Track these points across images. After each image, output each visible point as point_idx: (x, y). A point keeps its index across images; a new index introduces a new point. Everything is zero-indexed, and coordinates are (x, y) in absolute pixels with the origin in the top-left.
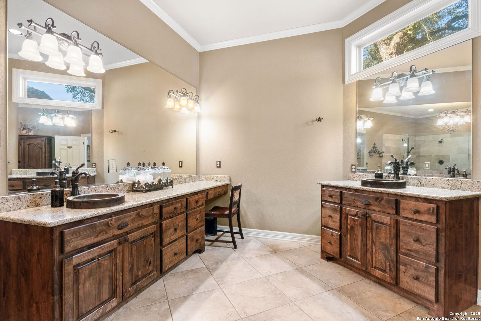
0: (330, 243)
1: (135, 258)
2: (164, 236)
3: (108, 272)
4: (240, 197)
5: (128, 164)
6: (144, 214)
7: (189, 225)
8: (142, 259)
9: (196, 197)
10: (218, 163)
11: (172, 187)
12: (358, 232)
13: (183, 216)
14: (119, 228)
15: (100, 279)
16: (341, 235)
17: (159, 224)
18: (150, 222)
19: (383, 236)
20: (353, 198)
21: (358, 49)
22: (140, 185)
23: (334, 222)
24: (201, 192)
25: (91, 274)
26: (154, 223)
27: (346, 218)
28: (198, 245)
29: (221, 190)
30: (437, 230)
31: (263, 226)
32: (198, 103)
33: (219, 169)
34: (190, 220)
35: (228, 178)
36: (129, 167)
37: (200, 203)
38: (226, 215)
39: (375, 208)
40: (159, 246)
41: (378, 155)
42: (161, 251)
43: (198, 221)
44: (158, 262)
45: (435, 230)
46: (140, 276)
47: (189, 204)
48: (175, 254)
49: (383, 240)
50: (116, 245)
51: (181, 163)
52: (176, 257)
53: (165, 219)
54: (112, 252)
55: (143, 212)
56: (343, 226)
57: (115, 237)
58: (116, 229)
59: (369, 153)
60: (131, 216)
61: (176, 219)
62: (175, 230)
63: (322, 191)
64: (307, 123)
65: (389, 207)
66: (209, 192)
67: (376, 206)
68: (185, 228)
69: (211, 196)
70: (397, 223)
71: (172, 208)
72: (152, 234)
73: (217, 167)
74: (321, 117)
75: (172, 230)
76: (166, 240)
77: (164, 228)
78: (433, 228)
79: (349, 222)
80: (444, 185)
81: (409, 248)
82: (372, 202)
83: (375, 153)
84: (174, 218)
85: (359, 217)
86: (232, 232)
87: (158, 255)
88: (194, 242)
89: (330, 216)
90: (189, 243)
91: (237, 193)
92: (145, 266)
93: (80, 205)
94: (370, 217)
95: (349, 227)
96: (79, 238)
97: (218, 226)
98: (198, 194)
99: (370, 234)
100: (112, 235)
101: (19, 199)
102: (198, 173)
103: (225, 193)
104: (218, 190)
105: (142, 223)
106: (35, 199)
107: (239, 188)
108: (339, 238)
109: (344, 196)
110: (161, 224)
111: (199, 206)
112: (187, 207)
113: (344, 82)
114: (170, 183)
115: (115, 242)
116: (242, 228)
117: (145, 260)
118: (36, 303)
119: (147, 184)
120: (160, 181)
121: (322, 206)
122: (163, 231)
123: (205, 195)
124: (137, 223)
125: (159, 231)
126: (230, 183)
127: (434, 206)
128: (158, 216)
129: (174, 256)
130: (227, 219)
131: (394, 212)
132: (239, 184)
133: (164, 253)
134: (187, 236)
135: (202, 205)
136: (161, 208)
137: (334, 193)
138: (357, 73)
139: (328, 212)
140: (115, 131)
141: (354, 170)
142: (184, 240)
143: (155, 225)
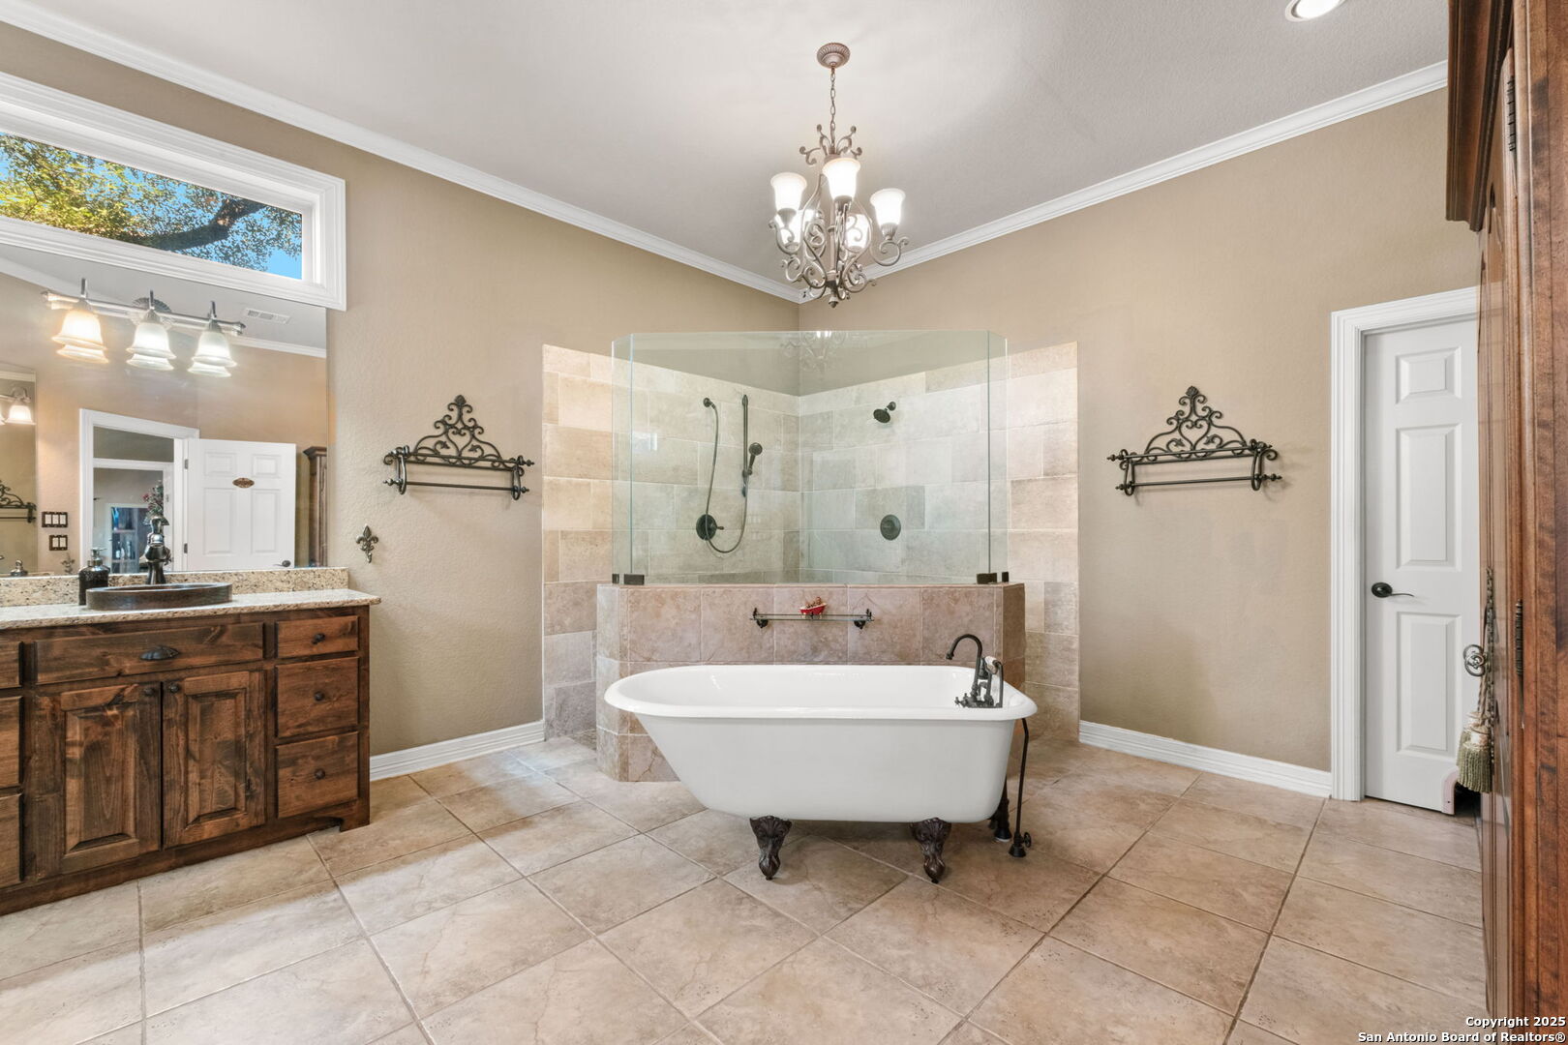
12: (126, 750)
16: (23, 800)
19: (224, 725)
20: (97, 652)
27: (58, 727)
30: (359, 660)
39: (196, 661)
45: (354, 664)
49: (225, 736)
56: (42, 762)
65: (244, 646)
67: (202, 653)
70: (270, 677)
78: (349, 662)
81: (303, 720)
82: (185, 646)
85: (126, 706)
94: (177, 689)
95: (79, 751)
99: (177, 736)
109: (44, 656)
131: (259, 654)
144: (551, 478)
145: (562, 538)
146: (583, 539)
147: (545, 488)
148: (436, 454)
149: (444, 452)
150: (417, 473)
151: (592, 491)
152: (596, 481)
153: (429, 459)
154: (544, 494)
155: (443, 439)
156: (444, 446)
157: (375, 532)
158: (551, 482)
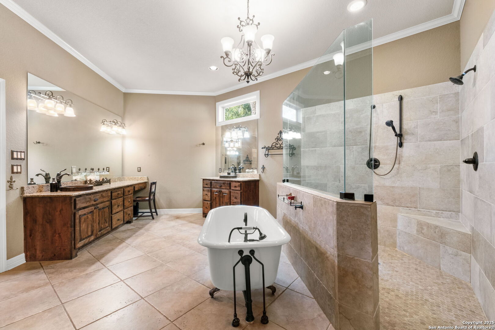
0: (206, 208)
1: (101, 218)
2: (113, 209)
3: (90, 221)
4: (155, 190)
5: (80, 170)
6: (104, 195)
7: (125, 205)
8: (104, 219)
9: (128, 189)
10: (139, 168)
11: (110, 184)
12: (218, 200)
13: (122, 199)
14: (95, 201)
15: (88, 224)
16: (211, 203)
17: (110, 202)
18: (107, 200)
19: (226, 199)
20: (216, 184)
21: (222, 109)
22: (92, 182)
23: (208, 197)
24: (131, 186)
25: (85, 221)
26: (108, 201)
27: (213, 194)
28: (130, 217)
29: (142, 185)
30: (241, 192)
31: (170, 206)
32: (124, 128)
33: (139, 172)
34: (125, 202)
35: (147, 178)
36: (80, 171)
37: (130, 193)
38: (147, 200)
39: (223, 187)
40: (110, 214)
41: (249, 162)
42: (111, 217)
43: (130, 203)
44: (110, 223)
45: (240, 193)
46: (103, 228)
47: (125, 192)
48: (118, 220)
49: (226, 201)
50: (93, 209)
51: (108, 169)
52: (118, 222)
53: (113, 200)
54: (92, 212)
55: (104, 194)
56: (212, 199)
57: (93, 205)
58: (93, 201)
59: (244, 161)
60: (99, 195)
61: (119, 200)
62: (118, 206)
63: (203, 182)
64: (197, 146)
65: (227, 186)
66: (136, 186)
68: (123, 206)
69: (136, 189)
70: (230, 192)
71: (116, 193)
72: (107, 207)
73: (138, 171)
74: (204, 143)
75: (116, 206)
76: (114, 211)
77: (113, 204)
78: (239, 192)
79: (214, 196)
80: (250, 177)
81: (233, 202)
82: (222, 185)
83: (247, 161)
84: (117, 199)
85: (218, 193)
86: (151, 212)
87: (110, 219)
88: (127, 215)
89: (206, 194)
90: (125, 215)
91: (153, 186)
92: (104, 223)
93: (73, 189)
94: (221, 191)
95: (214, 198)
96: (81, 203)
97: (139, 210)
98: (129, 187)
100: (92, 204)
101: (34, 187)
102: (123, 175)
103: (145, 188)
104: (140, 185)
105: (103, 200)
106: (40, 188)
107: (154, 183)
108: (210, 204)
109: (212, 183)
110: (111, 202)
111: (129, 195)
112: (124, 194)
113: (216, 125)
114: (109, 181)
115: (93, 207)
116: (157, 210)
117: (105, 219)
118: (59, 234)
119: (96, 181)
120: (103, 179)
121: (203, 190)
122: (113, 206)
123: (133, 188)
124: (102, 200)
125: (110, 206)
126: (148, 181)
127: (240, 183)
128: (110, 197)
129: (118, 221)
130: (148, 202)
131: (229, 188)
132: (155, 181)
133: (113, 218)
134: (124, 211)
135: (131, 194)
136: (111, 193)
137: (208, 183)
138: (222, 122)
139: (206, 193)
140: (39, 143)
141: (220, 171)
142: (122, 213)
143: (108, 202)
144: (303, 149)
145: (307, 168)
146: (314, 168)
147: (302, 152)
148: (276, 147)
149: (277, 146)
150: (272, 152)
151: (317, 152)
152: (318, 148)
153: (274, 148)
154: (302, 154)
155: (277, 143)
156: (277, 144)
157: (265, 166)
158: (303, 150)
